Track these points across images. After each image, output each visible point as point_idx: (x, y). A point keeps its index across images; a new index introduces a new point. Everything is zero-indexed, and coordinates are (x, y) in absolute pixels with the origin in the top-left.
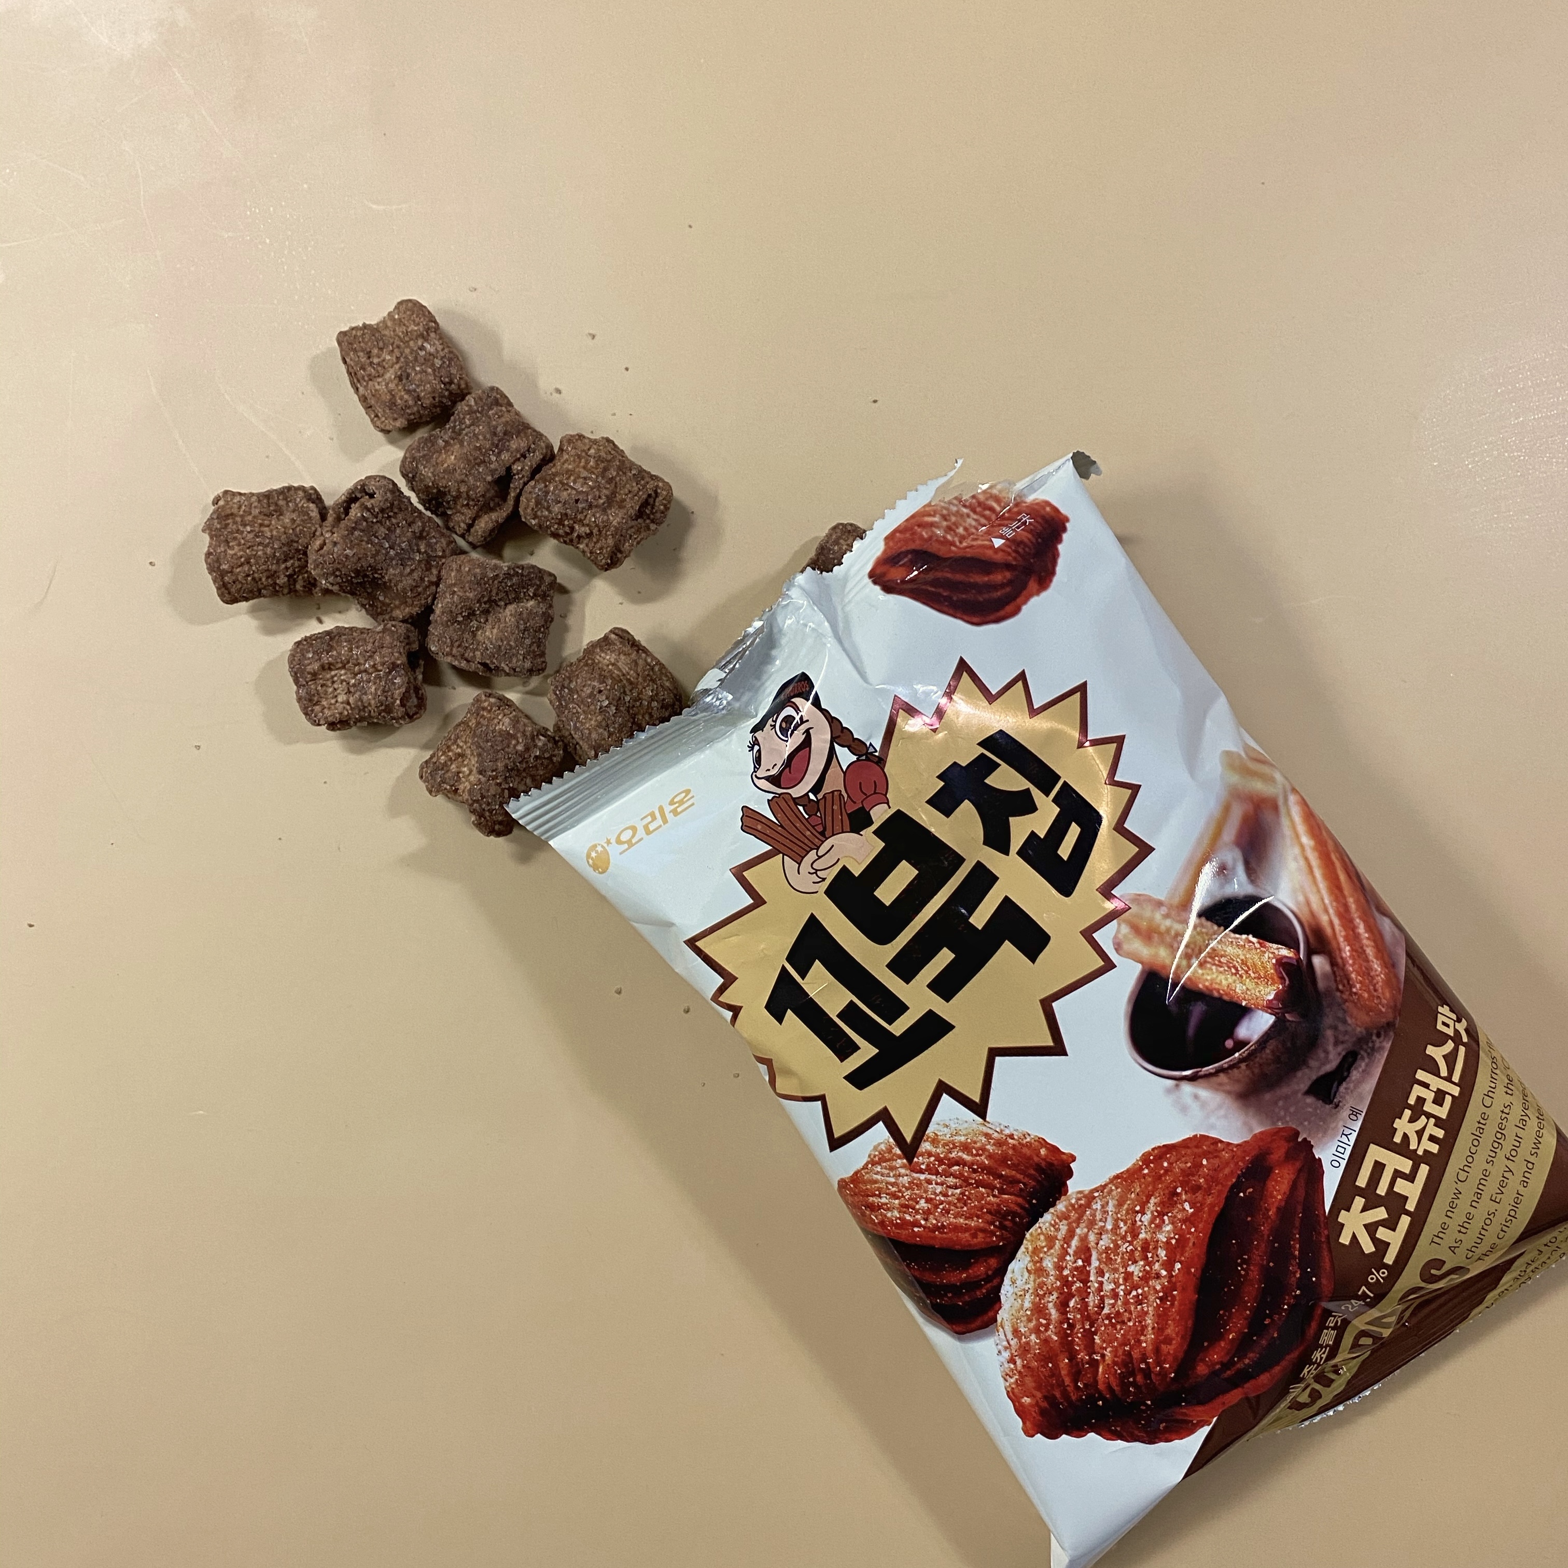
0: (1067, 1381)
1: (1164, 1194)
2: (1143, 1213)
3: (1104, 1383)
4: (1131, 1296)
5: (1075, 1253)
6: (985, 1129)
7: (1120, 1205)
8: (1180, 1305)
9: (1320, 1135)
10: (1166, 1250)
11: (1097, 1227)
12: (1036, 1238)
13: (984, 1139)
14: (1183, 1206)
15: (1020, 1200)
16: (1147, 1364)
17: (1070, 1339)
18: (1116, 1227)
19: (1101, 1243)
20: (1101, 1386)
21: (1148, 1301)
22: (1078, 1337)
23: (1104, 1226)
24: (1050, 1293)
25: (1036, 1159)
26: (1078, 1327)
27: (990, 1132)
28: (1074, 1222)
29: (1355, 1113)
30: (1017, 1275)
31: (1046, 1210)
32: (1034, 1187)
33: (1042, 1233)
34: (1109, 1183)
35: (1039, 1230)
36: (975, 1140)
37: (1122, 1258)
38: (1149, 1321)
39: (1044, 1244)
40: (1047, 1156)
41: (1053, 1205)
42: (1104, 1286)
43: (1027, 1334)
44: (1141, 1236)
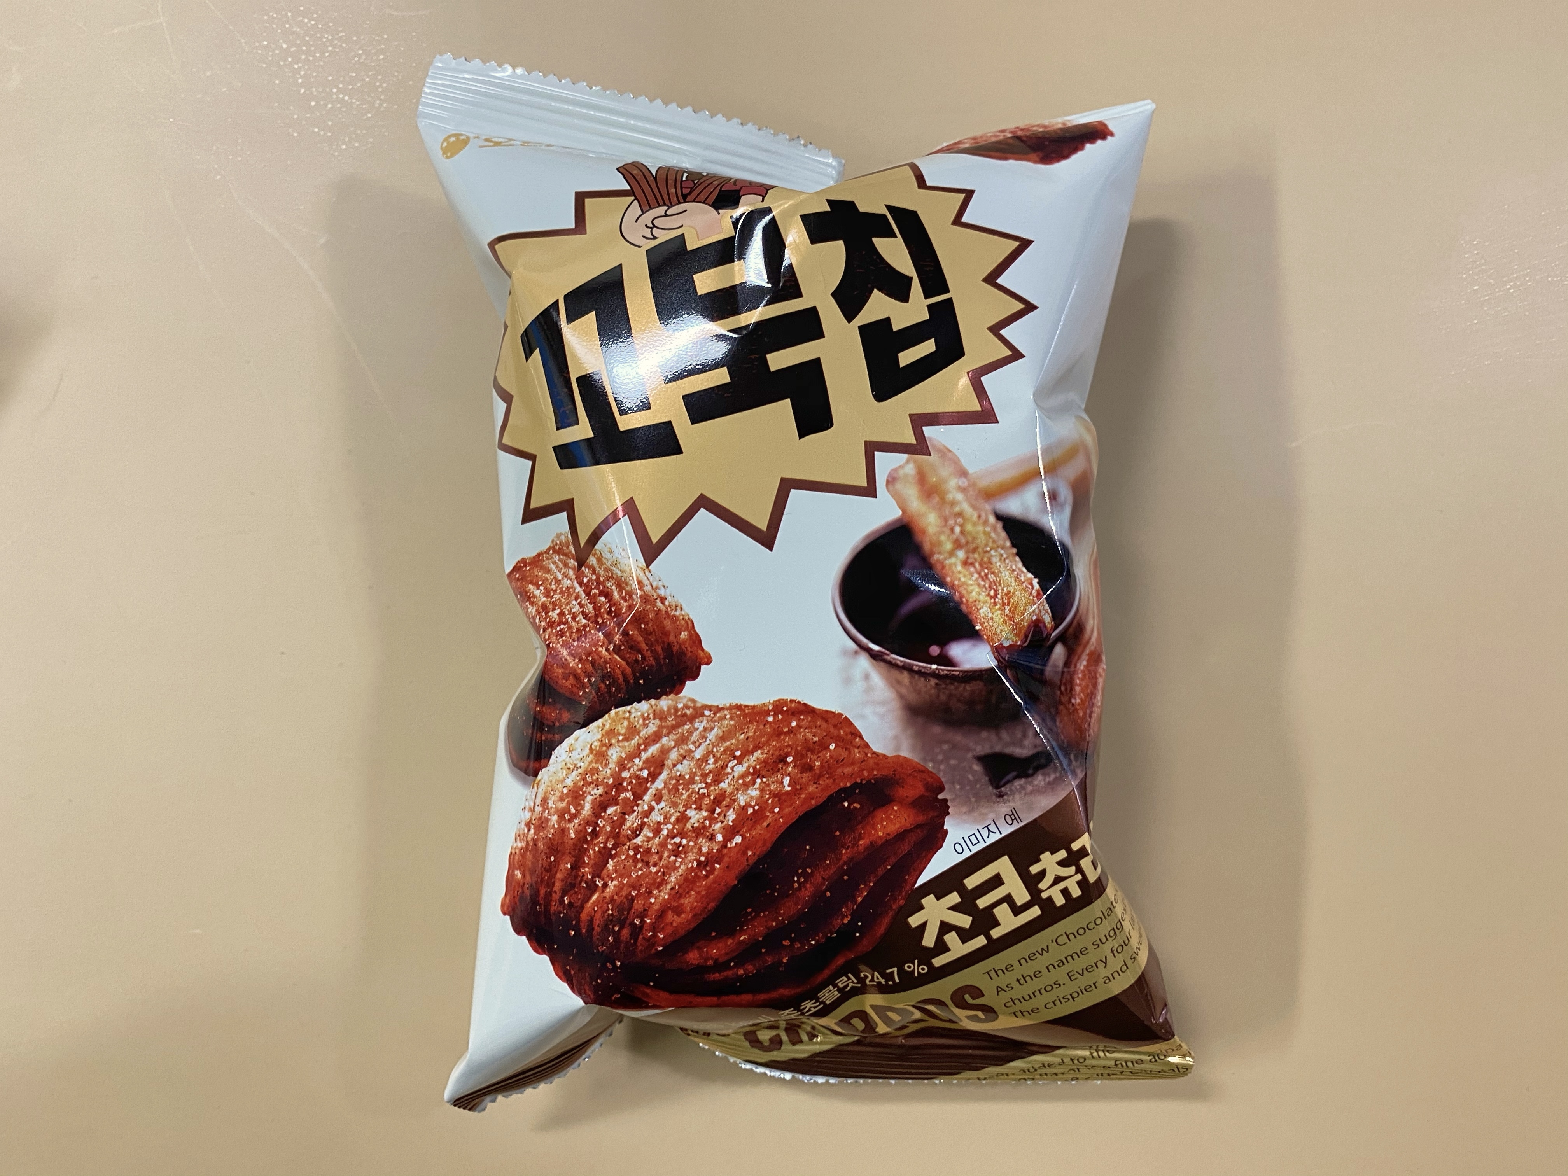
0: (558, 886)
1: (772, 755)
2: (740, 763)
3: (589, 914)
4: (673, 842)
5: (647, 761)
6: (642, 576)
7: (722, 739)
8: (714, 882)
9: (963, 809)
10: (738, 815)
11: (686, 748)
12: (619, 720)
13: (634, 584)
14: (783, 778)
15: (629, 670)
16: (643, 922)
18: (704, 760)
19: (679, 767)
20: (584, 916)
21: (686, 857)
22: (594, 850)
23: (693, 752)
24: (597, 786)
25: (672, 638)
26: (601, 839)
27: (646, 582)
28: (667, 727)
29: (1014, 816)
30: (579, 746)
31: (647, 698)
32: (651, 666)
33: (628, 719)
34: (727, 709)
35: (627, 715)
36: (628, 580)
37: (689, 796)
38: (673, 879)
39: (623, 731)
40: (684, 641)
41: (658, 697)
42: (653, 813)
43: (552, 811)
44: (722, 785)
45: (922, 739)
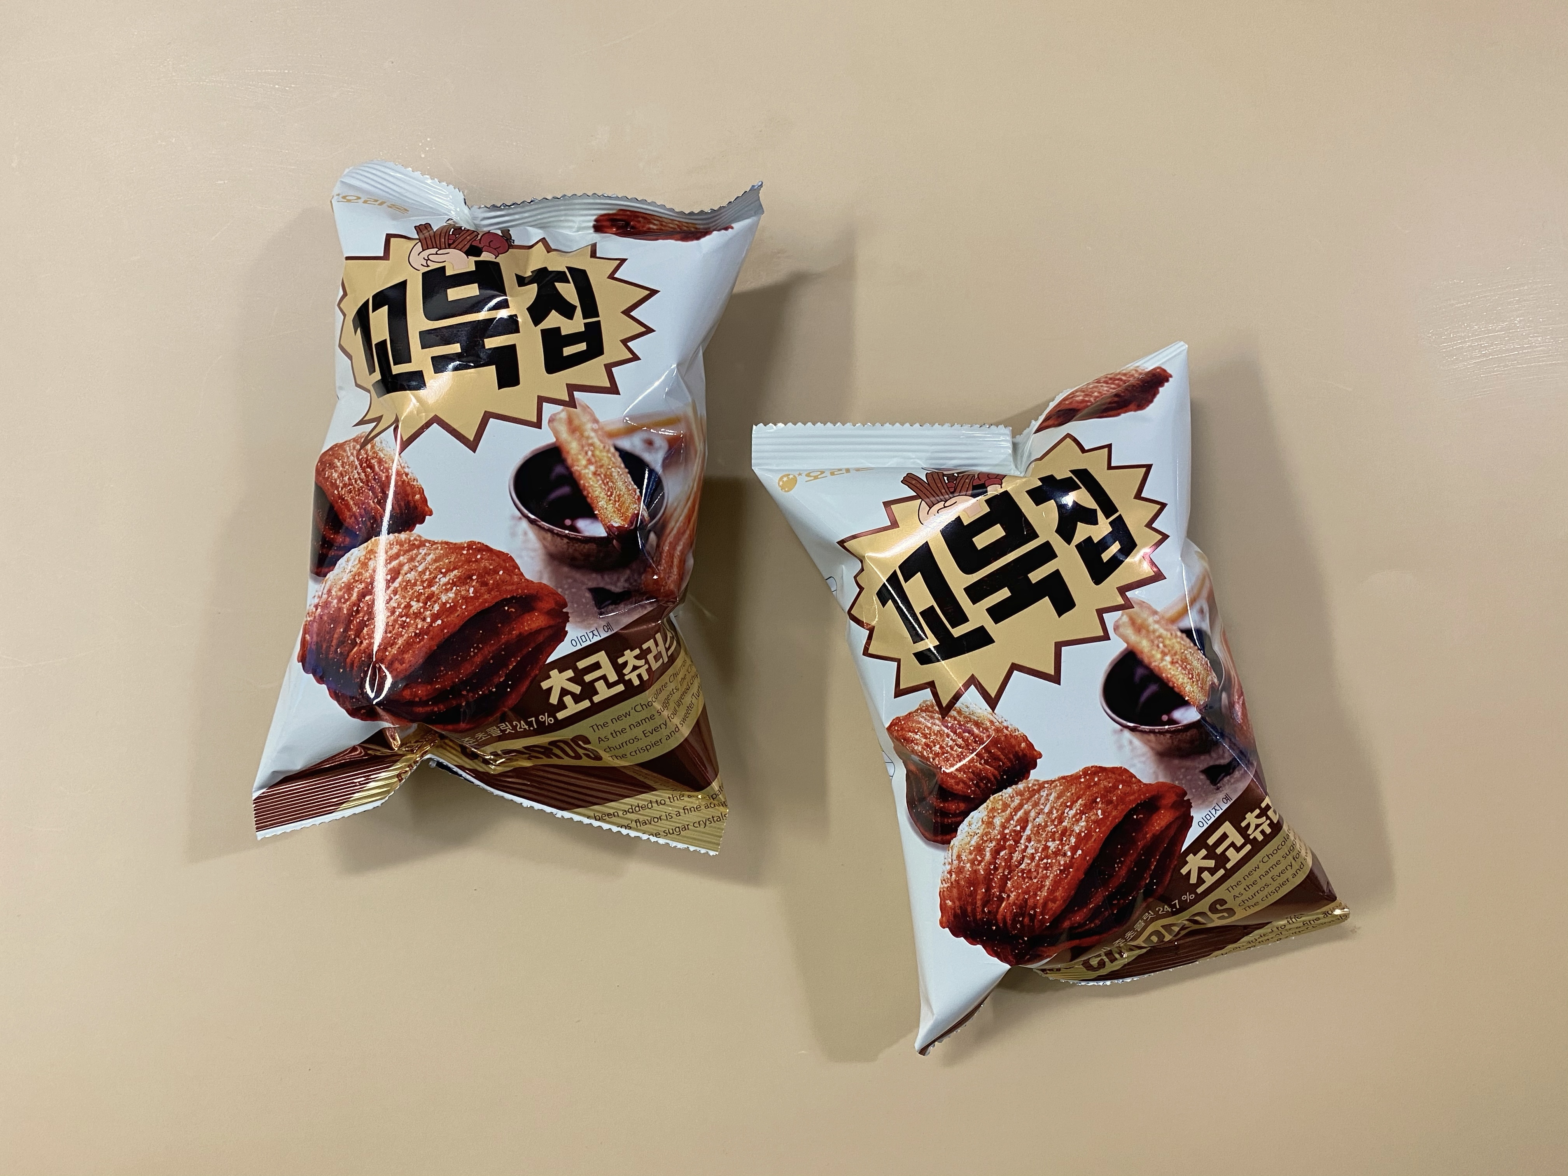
0: (979, 903)
1: (1088, 800)
2: (1071, 808)
3: (1002, 915)
4: (1043, 862)
5: (1017, 821)
6: (992, 718)
7: (1058, 798)
8: (1071, 879)
9: (1200, 802)
10: (1077, 838)
11: (1038, 808)
12: (997, 801)
13: (988, 724)
14: (1097, 811)
15: (996, 772)
16: (1035, 912)
17: (991, 877)
18: (1051, 812)
19: (1037, 820)
20: (999, 916)
21: (1052, 869)
22: (997, 878)
23: (1043, 809)
24: (991, 841)
25: (1017, 749)
26: (1000, 871)
27: (995, 721)
28: (1025, 799)
29: (1227, 798)
30: (974, 821)
31: (1010, 786)
32: (1008, 767)
33: (1001, 800)
34: (1057, 780)
35: (1001, 797)
36: (983, 722)
37: (1047, 835)
38: (1047, 883)
39: (1000, 807)
40: (1024, 748)
41: (1016, 783)
42: (1028, 849)
43: (966, 861)
44: (1064, 824)
45: (1170, 770)
